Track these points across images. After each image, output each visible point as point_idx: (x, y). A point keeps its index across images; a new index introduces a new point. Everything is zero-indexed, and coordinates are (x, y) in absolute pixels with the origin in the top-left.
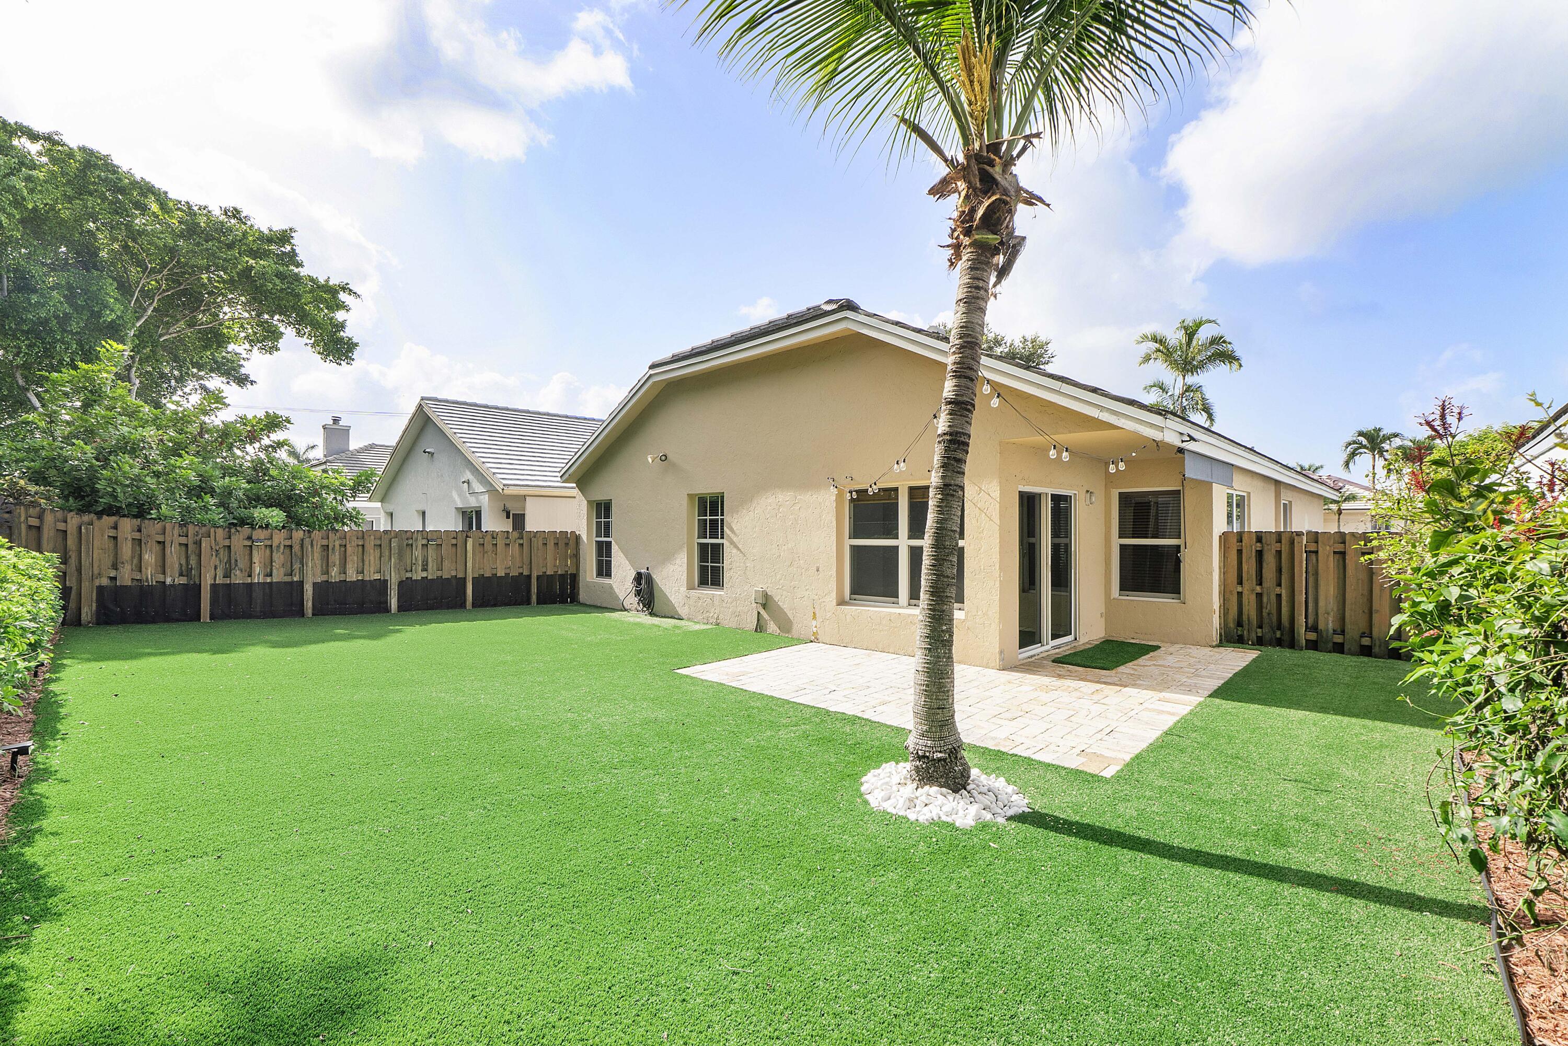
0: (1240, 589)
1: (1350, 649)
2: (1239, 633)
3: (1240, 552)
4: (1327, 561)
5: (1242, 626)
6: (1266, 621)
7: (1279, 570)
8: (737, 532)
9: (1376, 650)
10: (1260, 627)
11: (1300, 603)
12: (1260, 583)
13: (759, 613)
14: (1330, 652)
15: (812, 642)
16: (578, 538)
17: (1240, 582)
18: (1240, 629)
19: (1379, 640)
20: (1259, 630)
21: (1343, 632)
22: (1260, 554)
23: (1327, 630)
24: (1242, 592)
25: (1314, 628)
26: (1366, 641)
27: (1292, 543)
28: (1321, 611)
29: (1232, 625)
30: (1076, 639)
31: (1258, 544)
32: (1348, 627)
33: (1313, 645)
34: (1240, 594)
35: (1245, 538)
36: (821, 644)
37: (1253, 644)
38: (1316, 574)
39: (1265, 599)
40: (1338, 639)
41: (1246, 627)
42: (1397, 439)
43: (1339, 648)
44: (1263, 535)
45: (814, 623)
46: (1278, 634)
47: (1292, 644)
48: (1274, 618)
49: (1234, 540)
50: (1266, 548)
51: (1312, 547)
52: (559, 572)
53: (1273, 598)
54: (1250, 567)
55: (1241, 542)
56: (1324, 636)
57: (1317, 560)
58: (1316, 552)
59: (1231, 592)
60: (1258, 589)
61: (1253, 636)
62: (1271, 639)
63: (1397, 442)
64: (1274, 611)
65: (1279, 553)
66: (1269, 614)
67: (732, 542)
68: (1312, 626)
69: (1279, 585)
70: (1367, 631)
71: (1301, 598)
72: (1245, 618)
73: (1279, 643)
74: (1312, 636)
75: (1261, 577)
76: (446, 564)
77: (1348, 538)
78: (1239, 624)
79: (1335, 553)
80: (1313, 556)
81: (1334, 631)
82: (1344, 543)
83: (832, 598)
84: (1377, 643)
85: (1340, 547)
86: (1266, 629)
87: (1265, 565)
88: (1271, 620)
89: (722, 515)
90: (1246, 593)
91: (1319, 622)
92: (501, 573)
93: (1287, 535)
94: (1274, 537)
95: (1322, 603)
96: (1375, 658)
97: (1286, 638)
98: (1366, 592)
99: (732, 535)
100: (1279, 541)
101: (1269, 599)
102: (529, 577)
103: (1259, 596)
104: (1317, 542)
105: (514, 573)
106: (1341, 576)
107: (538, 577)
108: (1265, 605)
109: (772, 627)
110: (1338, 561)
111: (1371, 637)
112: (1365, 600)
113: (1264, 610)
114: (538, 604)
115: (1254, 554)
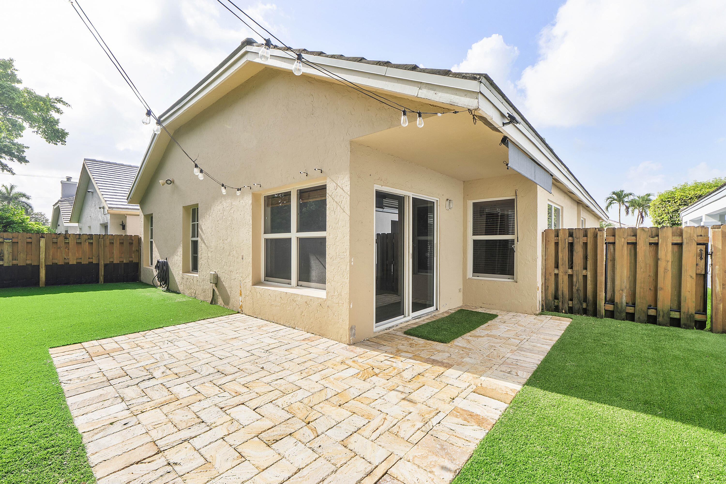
0: (556, 271)
1: (639, 318)
2: (556, 304)
3: (557, 244)
4: (622, 250)
5: (558, 299)
6: (575, 295)
7: (586, 258)
8: (204, 231)
9: (660, 319)
10: (571, 300)
11: (601, 282)
12: (571, 267)
13: (214, 290)
14: (624, 320)
15: (239, 313)
16: (139, 239)
17: (557, 267)
18: (556, 301)
19: (663, 311)
20: (570, 302)
21: (634, 305)
22: (571, 245)
23: (622, 303)
24: (558, 274)
25: (612, 301)
26: (652, 312)
27: (595, 236)
28: (617, 288)
29: (550, 298)
30: (437, 309)
31: (570, 238)
32: (638, 301)
33: (611, 315)
34: (557, 275)
35: (561, 234)
36: (243, 315)
37: (566, 313)
38: (614, 260)
39: (575, 279)
40: (630, 310)
41: (561, 299)
42: (631, 196)
43: (631, 317)
44: (574, 231)
45: (240, 298)
46: (584, 306)
47: (595, 314)
48: (582, 294)
49: (553, 235)
50: (576, 240)
51: (611, 240)
52: (124, 262)
53: (581, 278)
54: (564, 255)
55: (558, 236)
56: (620, 307)
57: (614, 249)
58: (614, 243)
59: (550, 273)
60: (570, 271)
61: (566, 306)
62: (579, 309)
63: (631, 197)
64: (581, 288)
65: (585, 244)
66: (577, 290)
67: (202, 239)
68: (610, 300)
69: (585, 268)
70: (653, 305)
71: (601, 279)
72: (560, 293)
73: (585, 312)
74: (610, 307)
75: (572, 263)
76: (22, 256)
77: (638, 232)
78: (556, 297)
79: (628, 243)
80: (611, 246)
81: (627, 303)
82: (635, 235)
83: (249, 280)
84: (661, 314)
85: (632, 239)
86: (575, 301)
87: (575, 253)
88: (579, 294)
89: (198, 221)
90: (561, 274)
91: (615, 296)
92: (73, 261)
93: (592, 231)
94: (582, 233)
95: (617, 282)
96: (660, 325)
97: (590, 308)
98: (652, 274)
99: (202, 234)
100: (586, 235)
101: (578, 279)
102: (98, 264)
103: (571, 277)
104: (614, 236)
105: (85, 261)
106: (633, 261)
107: (106, 265)
108: (575, 283)
109: (220, 301)
110: (630, 250)
111: (656, 309)
112: (652, 279)
113: (574, 287)
114: (104, 282)
115: (567, 245)
